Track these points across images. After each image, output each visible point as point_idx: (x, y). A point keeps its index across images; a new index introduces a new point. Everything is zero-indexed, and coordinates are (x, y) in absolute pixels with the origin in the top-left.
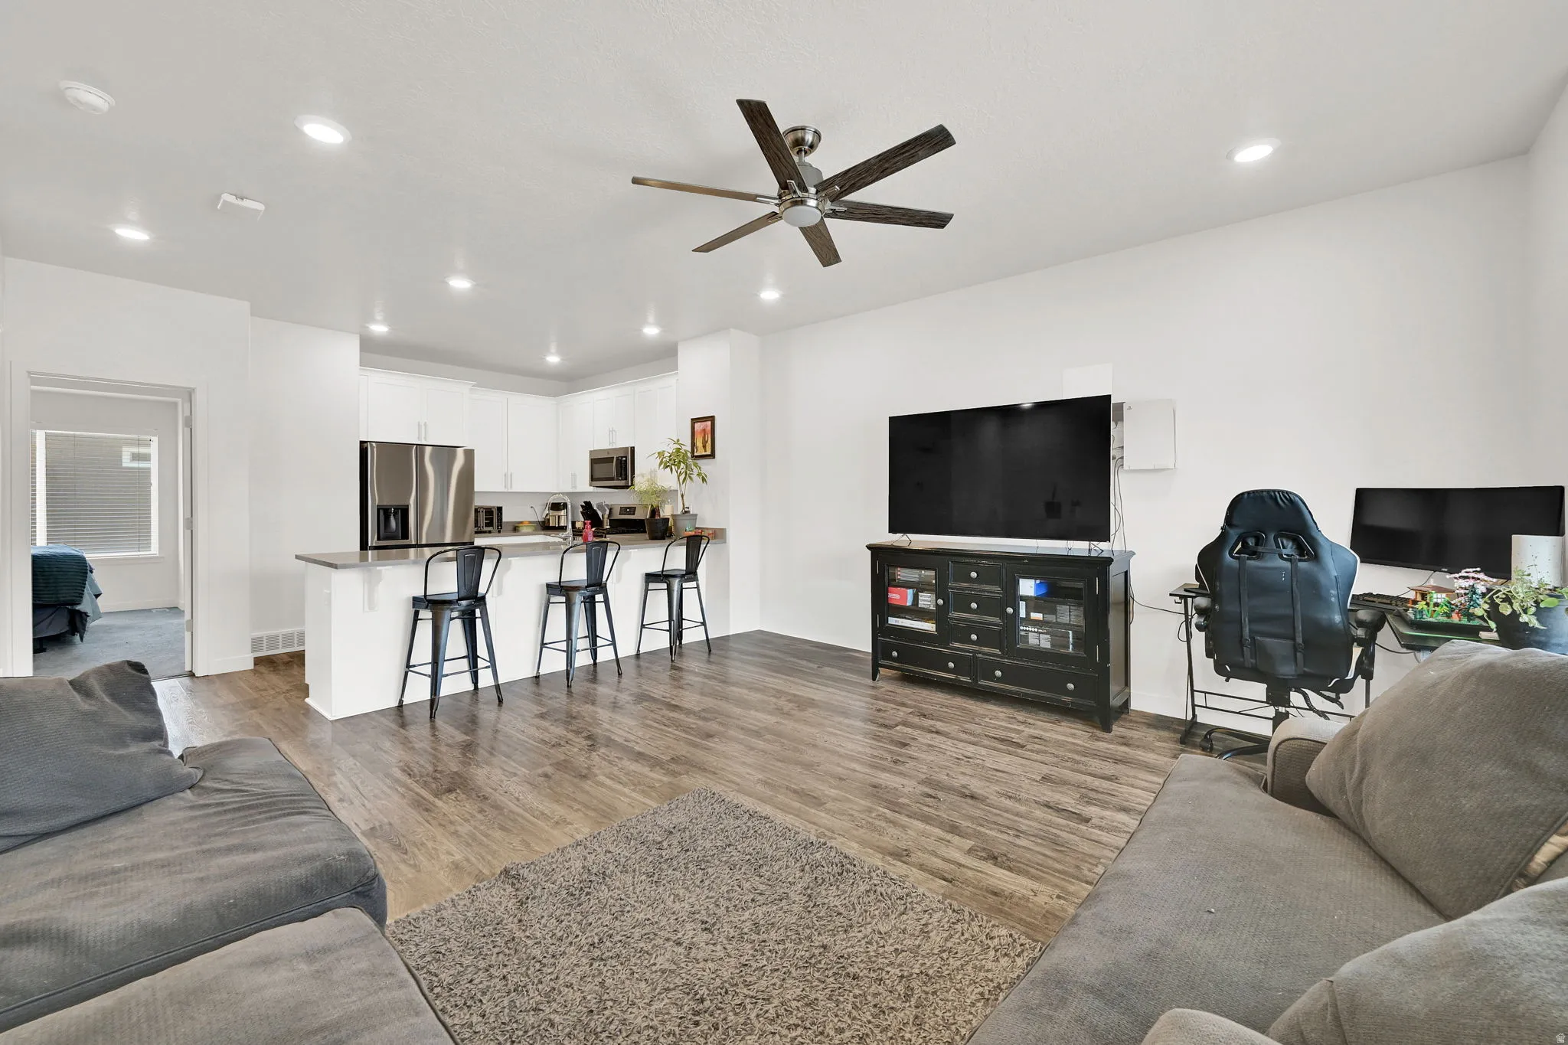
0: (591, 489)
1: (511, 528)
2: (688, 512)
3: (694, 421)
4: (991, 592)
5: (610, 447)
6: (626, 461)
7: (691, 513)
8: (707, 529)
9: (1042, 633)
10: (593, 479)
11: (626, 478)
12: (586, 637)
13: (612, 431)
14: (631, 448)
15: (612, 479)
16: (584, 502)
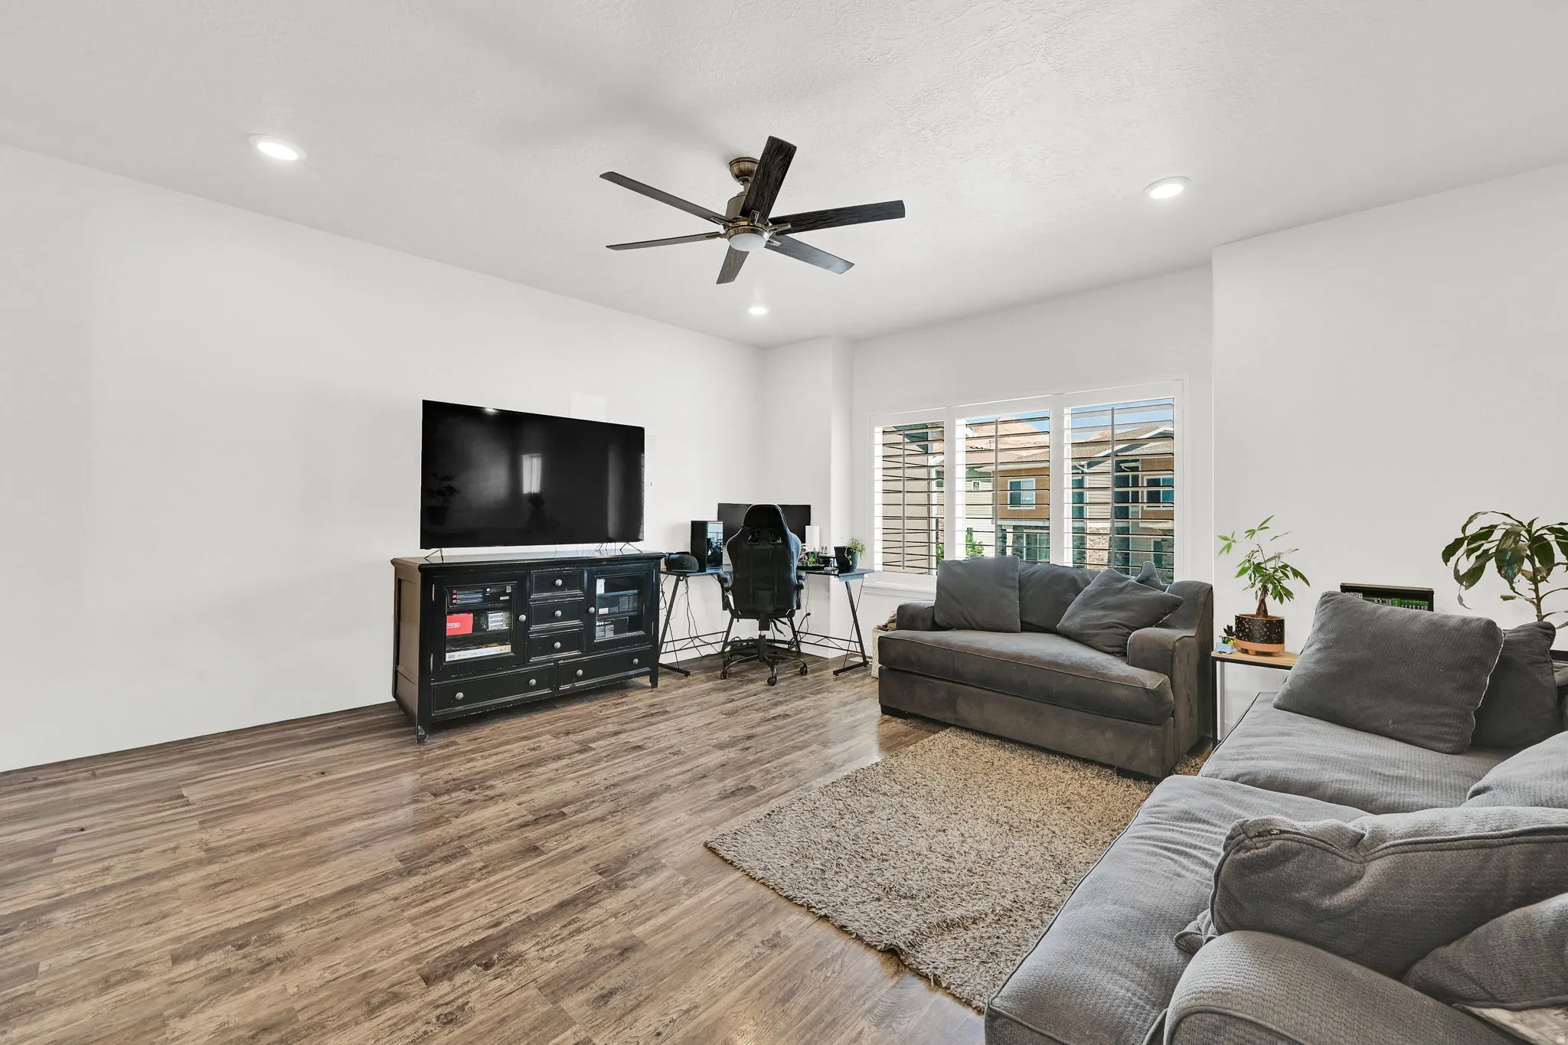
4: (574, 597)
9: (607, 625)
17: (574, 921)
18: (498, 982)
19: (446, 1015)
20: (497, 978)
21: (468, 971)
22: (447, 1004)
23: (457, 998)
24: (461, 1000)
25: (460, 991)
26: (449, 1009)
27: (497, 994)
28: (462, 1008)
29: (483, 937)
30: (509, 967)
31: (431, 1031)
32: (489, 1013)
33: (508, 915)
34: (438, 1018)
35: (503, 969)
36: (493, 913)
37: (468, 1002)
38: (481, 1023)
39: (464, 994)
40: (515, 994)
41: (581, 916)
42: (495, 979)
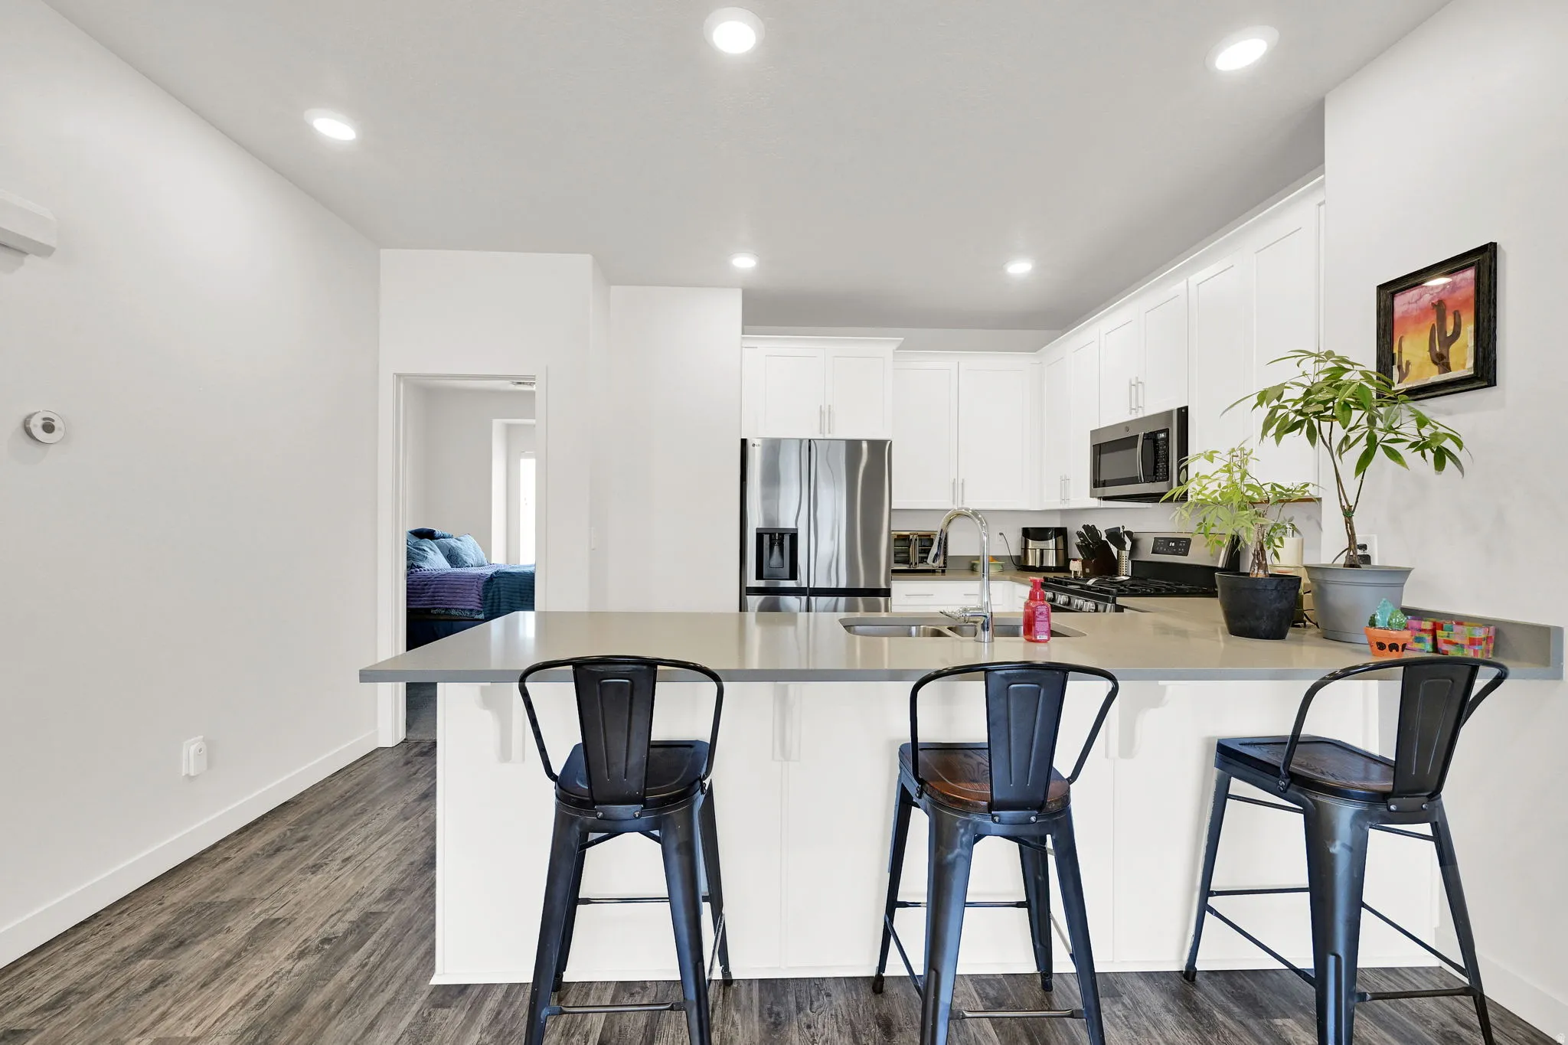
0: (1095, 503)
1: (967, 566)
2: (1367, 559)
3: (1389, 291)
5: (1133, 417)
6: (1167, 440)
7: (1376, 561)
8: (1461, 621)
10: (1097, 483)
11: (1167, 477)
12: (1019, 905)
13: (1136, 385)
14: (1179, 410)
15: (1134, 480)
16: (1084, 527)
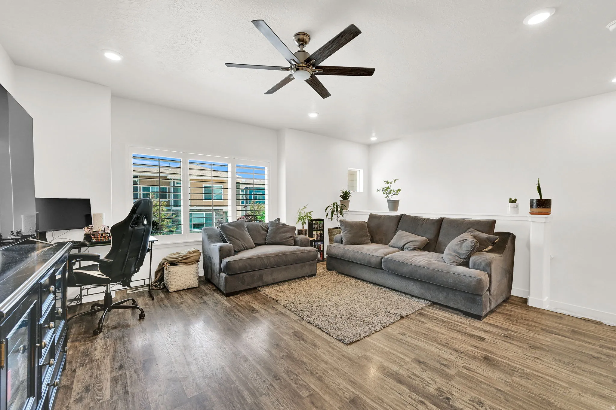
17: (410, 377)
18: (454, 393)
19: (479, 405)
20: (452, 394)
21: (454, 404)
22: (474, 406)
23: (470, 404)
24: (469, 402)
25: (465, 404)
26: (475, 405)
27: (460, 392)
28: (473, 401)
29: (432, 405)
30: (445, 392)
31: (488, 407)
32: (469, 392)
33: (414, 400)
34: (482, 407)
35: (447, 393)
36: (415, 406)
37: (469, 400)
38: (475, 393)
39: (466, 402)
40: (457, 387)
41: (405, 376)
42: (453, 395)
